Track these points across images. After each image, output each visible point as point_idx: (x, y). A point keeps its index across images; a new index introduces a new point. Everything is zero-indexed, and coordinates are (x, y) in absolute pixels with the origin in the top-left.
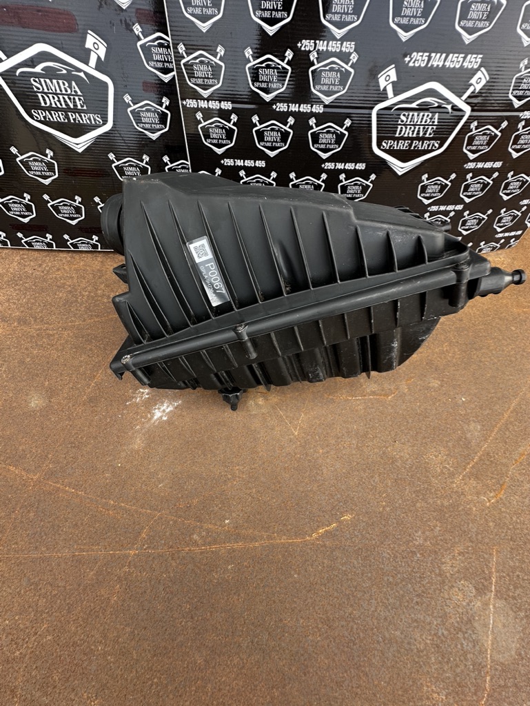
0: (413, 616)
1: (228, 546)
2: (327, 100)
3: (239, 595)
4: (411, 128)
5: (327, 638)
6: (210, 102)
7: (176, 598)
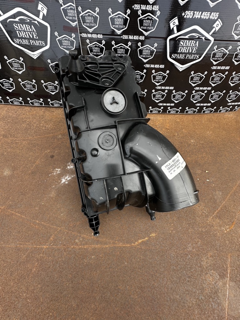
0: (186, 288)
2: (146, 34)
4: (185, 48)
5: (140, 297)
6: (93, 34)
7: (65, 271)
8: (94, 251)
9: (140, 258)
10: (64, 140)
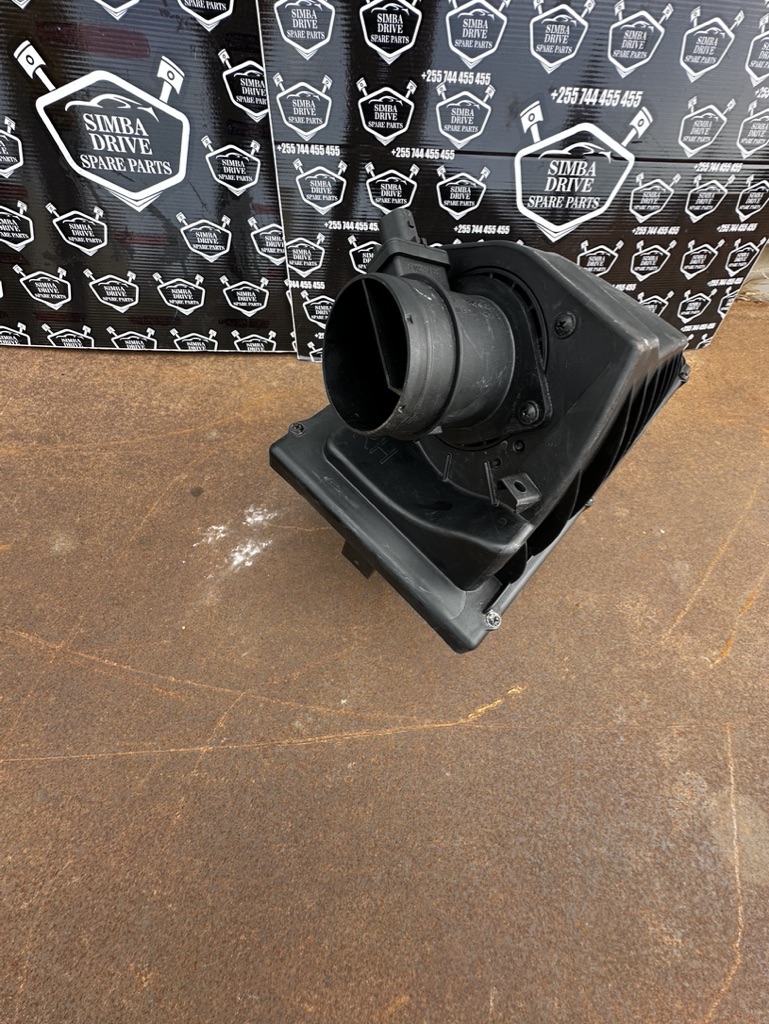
1: (347, 736)
2: (460, 144)
3: (366, 805)
4: (563, 181)
5: (499, 862)
6: (312, 146)
7: (271, 814)
8: (353, 749)
9: (487, 755)
10: (228, 445)
